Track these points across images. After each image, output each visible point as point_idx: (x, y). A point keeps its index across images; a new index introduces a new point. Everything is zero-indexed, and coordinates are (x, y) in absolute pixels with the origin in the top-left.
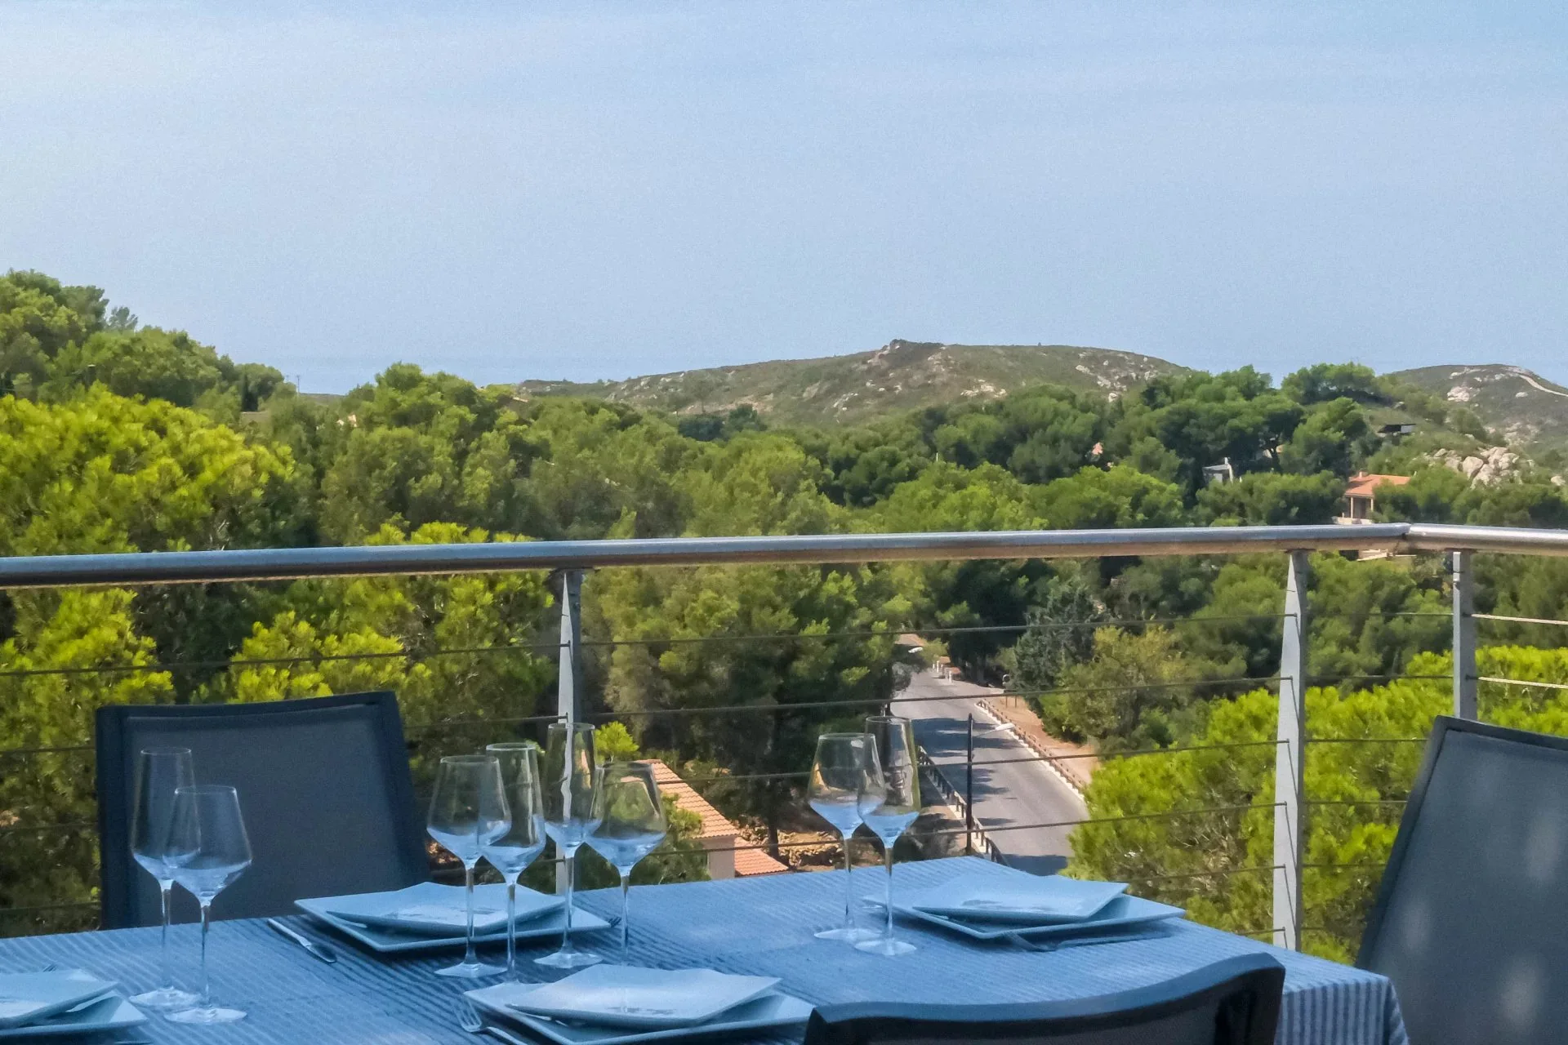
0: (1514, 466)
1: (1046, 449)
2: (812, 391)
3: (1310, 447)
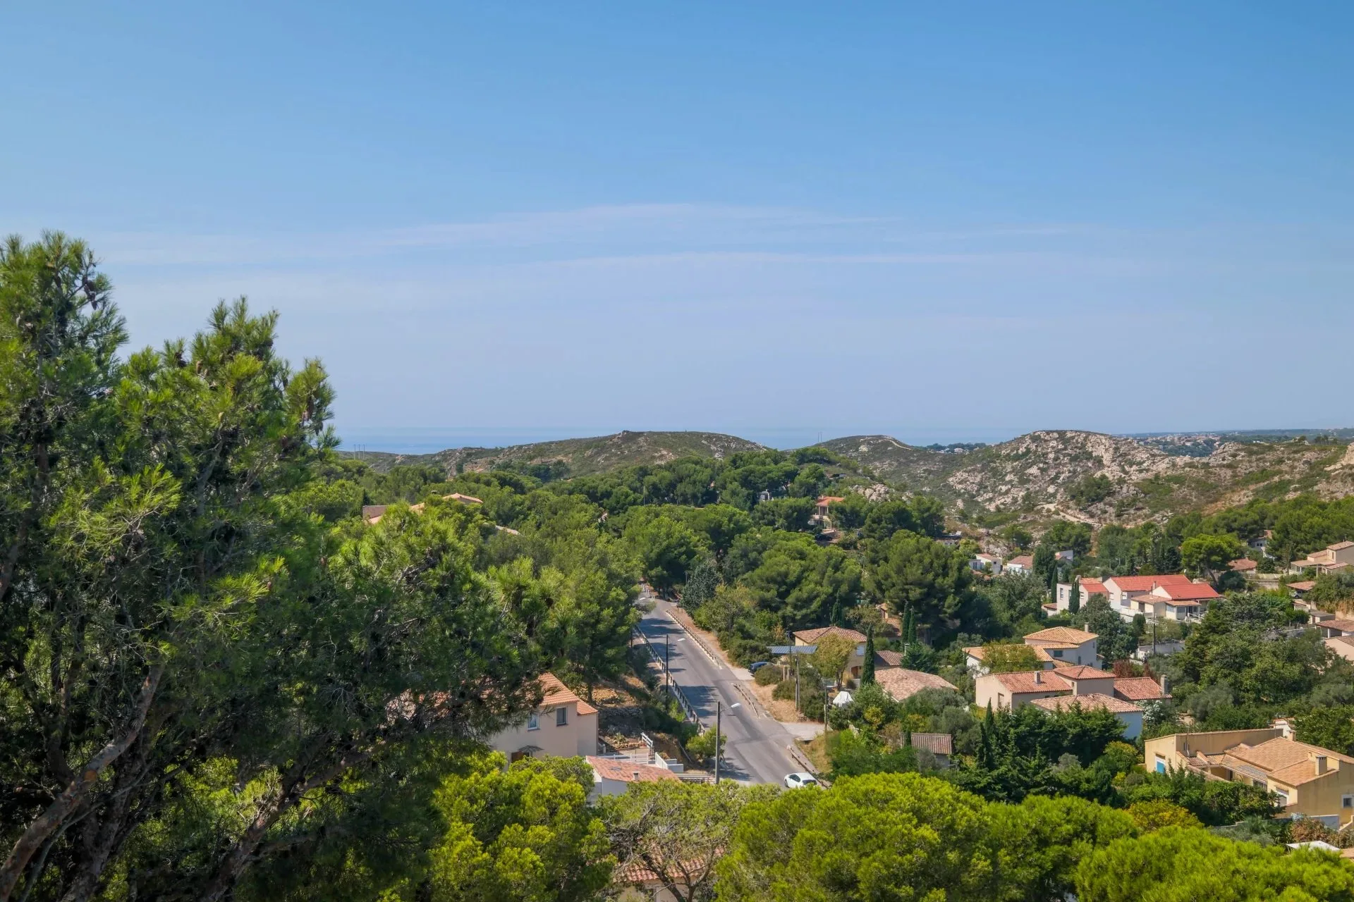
0: (887, 493)
1: (690, 486)
2: (589, 453)
3: (802, 485)
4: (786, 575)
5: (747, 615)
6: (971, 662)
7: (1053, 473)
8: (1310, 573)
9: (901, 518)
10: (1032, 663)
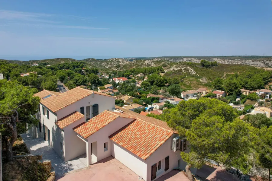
0: (92, 67)
1: (66, 66)
3: (81, 66)
4: (77, 79)
5: (72, 84)
6: (98, 89)
7: (114, 63)
8: (138, 77)
9: (93, 71)
10: (105, 89)
